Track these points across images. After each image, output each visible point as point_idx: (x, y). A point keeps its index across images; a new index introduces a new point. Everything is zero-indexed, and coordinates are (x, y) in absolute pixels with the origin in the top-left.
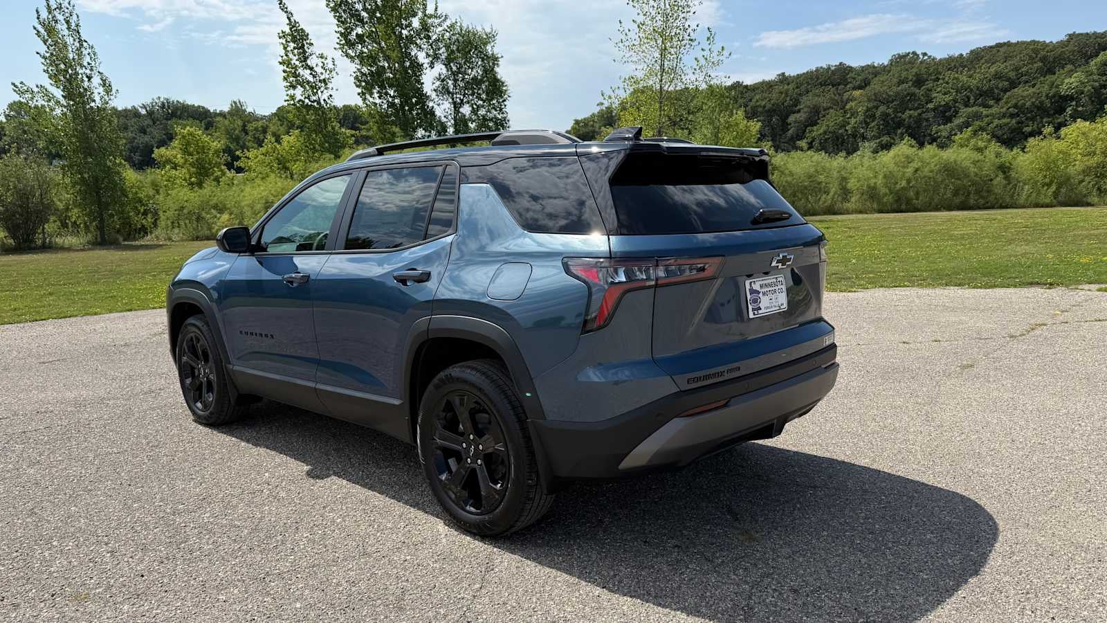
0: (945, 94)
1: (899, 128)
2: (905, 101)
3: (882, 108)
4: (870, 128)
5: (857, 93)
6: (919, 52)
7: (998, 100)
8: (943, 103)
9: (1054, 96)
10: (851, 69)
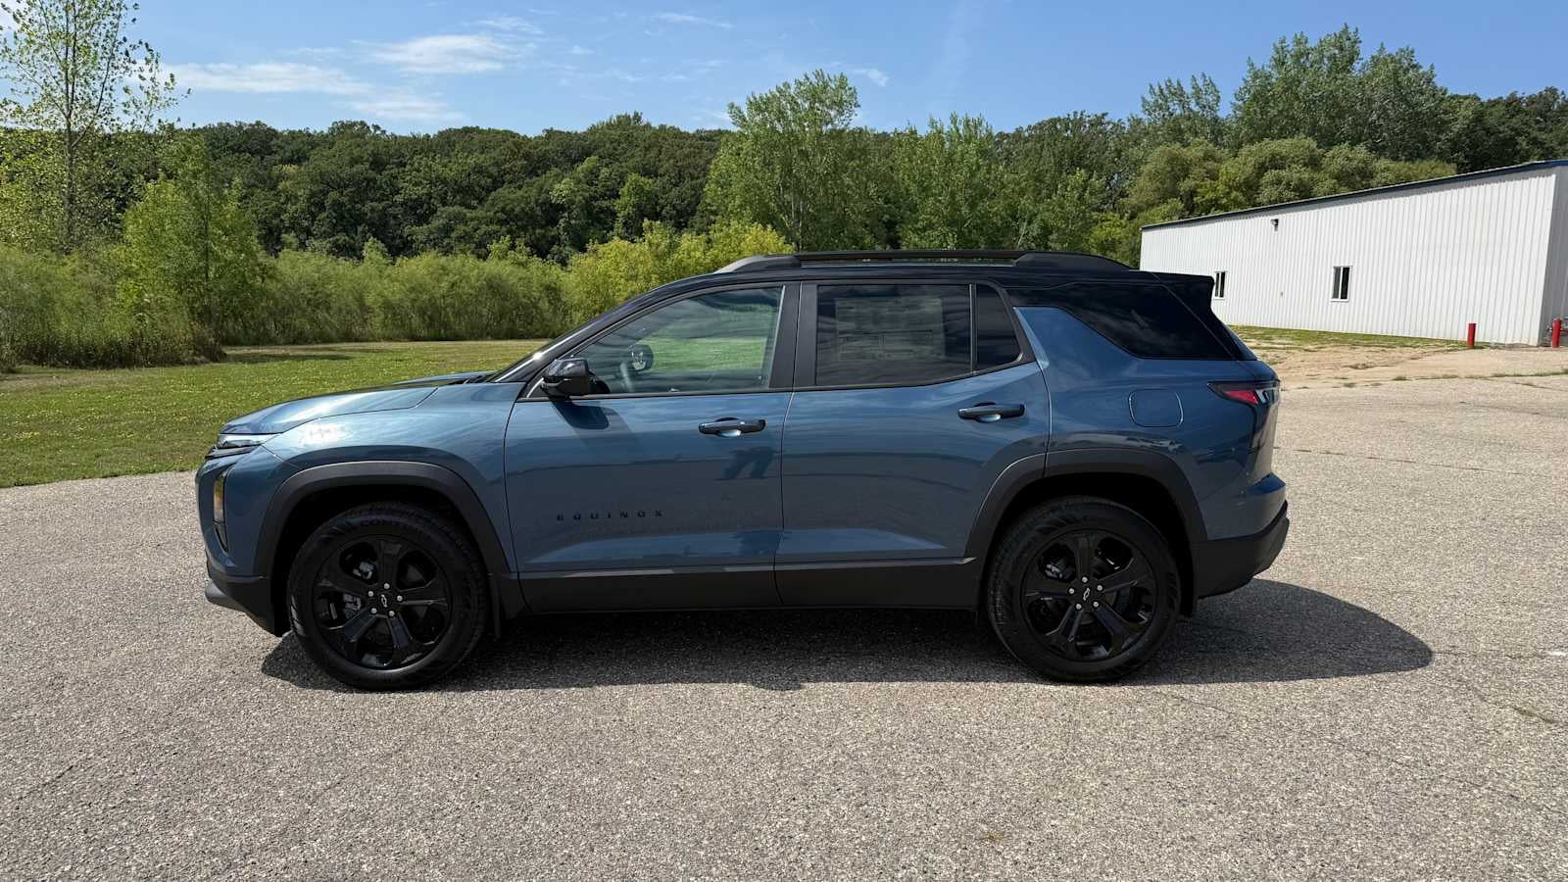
0: (416, 184)
1: (360, 225)
2: (364, 188)
3: (333, 195)
4: (319, 221)
5: (291, 169)
6: (369, 124)
7: (481, 201)
8: (414, 197)
9: (544, 203)
10: (273, 134)
